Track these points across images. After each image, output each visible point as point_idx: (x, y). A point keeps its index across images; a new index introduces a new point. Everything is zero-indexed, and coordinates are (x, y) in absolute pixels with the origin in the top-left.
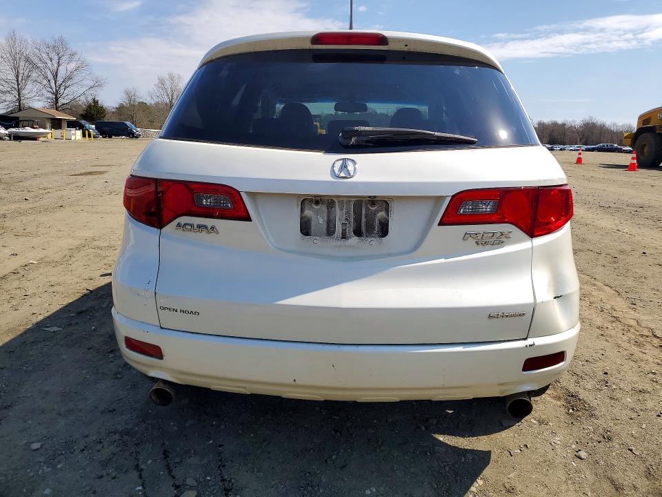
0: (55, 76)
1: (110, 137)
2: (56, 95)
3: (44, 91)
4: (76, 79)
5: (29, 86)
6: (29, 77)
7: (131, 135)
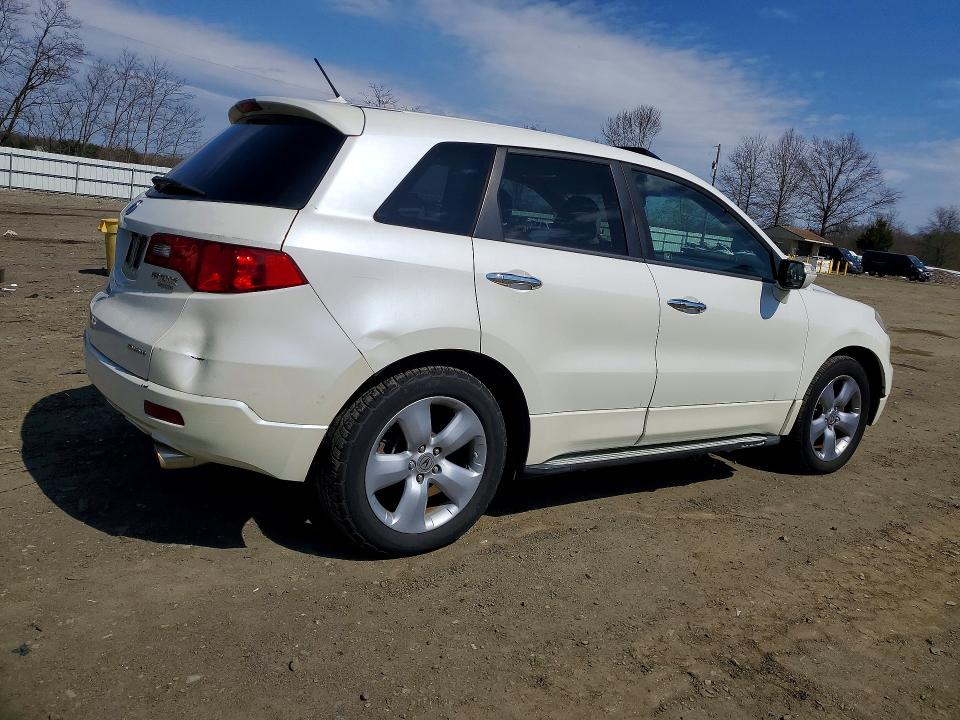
0: (831, 186)
1: (881, 276)
2: (826, 213)
3: (812, 207)
4: (858, 192)
5: (795, 200)
6: (796, 186)
7: (914, 276)
